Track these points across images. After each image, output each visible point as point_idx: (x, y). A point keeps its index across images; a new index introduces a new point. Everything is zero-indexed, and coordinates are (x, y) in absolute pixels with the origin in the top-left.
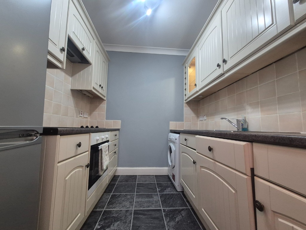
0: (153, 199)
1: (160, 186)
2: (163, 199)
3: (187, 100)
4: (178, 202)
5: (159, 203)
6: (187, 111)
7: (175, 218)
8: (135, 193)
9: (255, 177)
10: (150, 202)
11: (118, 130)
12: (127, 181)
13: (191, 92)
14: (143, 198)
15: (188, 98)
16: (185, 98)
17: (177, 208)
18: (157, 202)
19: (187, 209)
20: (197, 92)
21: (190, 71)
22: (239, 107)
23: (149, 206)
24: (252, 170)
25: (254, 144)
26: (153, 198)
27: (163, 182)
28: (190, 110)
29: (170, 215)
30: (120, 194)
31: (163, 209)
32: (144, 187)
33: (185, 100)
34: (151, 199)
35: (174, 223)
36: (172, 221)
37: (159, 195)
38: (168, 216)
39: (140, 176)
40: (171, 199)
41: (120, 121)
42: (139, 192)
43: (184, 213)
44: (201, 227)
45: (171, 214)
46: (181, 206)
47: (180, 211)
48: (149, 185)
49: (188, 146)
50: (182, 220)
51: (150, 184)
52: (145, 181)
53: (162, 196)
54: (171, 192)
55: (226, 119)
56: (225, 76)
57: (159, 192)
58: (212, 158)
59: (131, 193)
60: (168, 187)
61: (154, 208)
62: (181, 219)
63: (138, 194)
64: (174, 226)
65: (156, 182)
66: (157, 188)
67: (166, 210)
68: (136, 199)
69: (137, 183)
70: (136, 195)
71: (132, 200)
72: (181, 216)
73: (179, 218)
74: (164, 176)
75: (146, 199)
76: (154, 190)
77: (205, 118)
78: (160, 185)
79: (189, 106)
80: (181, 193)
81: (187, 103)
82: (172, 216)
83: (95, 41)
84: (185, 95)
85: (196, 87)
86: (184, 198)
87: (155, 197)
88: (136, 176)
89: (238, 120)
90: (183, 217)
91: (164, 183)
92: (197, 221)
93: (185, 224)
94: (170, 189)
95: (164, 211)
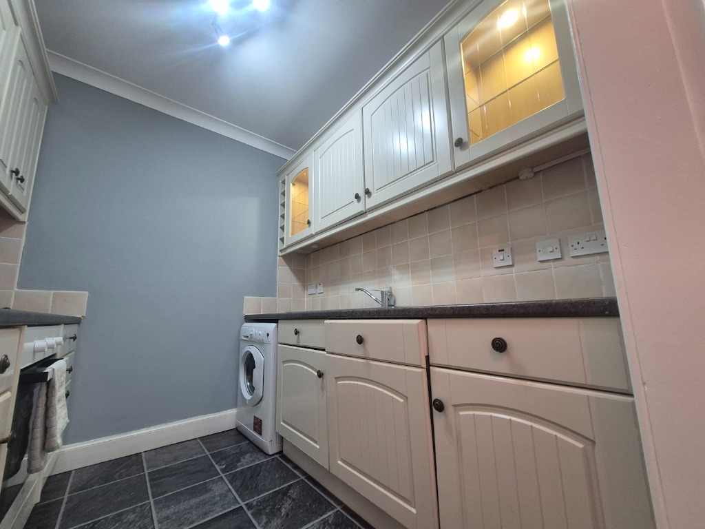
0: (212, 492)
1: (222, 459)
2: (238, 483)
3: (285, 249)
4: (277, 476)
5: (232, 496)
6: (284, 274)
7: (279, 509)
8: (152, 500)
9: (431, 368)
10: (205, 504)
11: (76, 321)
12: (106, 479)
13: (295, 236)
14: (180, 503)
15: (289, 247)
16: (280, 246)
17: (277, 489)
18: (226, 496)
19: (298, 482)
20: (312, 236)
21: (294, 191)
22: (381, 271)
23: (206, 514)
24: (427, 358)
25: (429, 321)
26: (210, 490)
27: (227, 446)
28: (289, 271)
29: (264, 509)
30: (95, 523)
31: (247, 505)
32: (174, 475)
33: (281, 251)
34: (207, 496)
35: (279, 521)
36: (273, 519)
37: (224, 478)
38: (260, 514)
39: (153, 453)
40: (258, 475)
41: (87, 293)
42: (165, 493)
43: (294, 493)
44: (332, 502)
45: (267, 506)
46: (285, 483)
47: (285, 493)
48: (187, 466)
49: (301, 344)
50: (294, 507)
51: (193, 463)
52: (176, 459)
53: (233, 478)
54: (254, 461)
55: (362, 290)
56: (366, 216)
57: (224, 471)
58: (362, 356)
59: (136, 503)
60: (242, 454)
61: (221, 511)
62: (292, 507)
63: (161, 501)
64: (280, 526)
65: (208, 453)
66: (216, 466)
67: (255, 503)
68: (157, 513)
69: (146, 472)
70: (156, 502)
71: (147, 521)
72: (289, 501)
73: (287, 506)
74: (226, 433)
75: (193, 501)
76: (209, 471)
77: (320, 289)
78: (219, 457)
79: (289, 264)
80: (277, 456)
81: (284, 257)
82: (271, 509)
83: (19, 29)
84: (282, 240)
85: (309, 226)
86: (286, 464)
87: (215, 488)
88: (138, 455)
89: (382, 293)
90: (294, 500)
91: (230, 449)
92: (323, 495)
93: (301, 511)
94: (251, 456)
95: (249, 506)
